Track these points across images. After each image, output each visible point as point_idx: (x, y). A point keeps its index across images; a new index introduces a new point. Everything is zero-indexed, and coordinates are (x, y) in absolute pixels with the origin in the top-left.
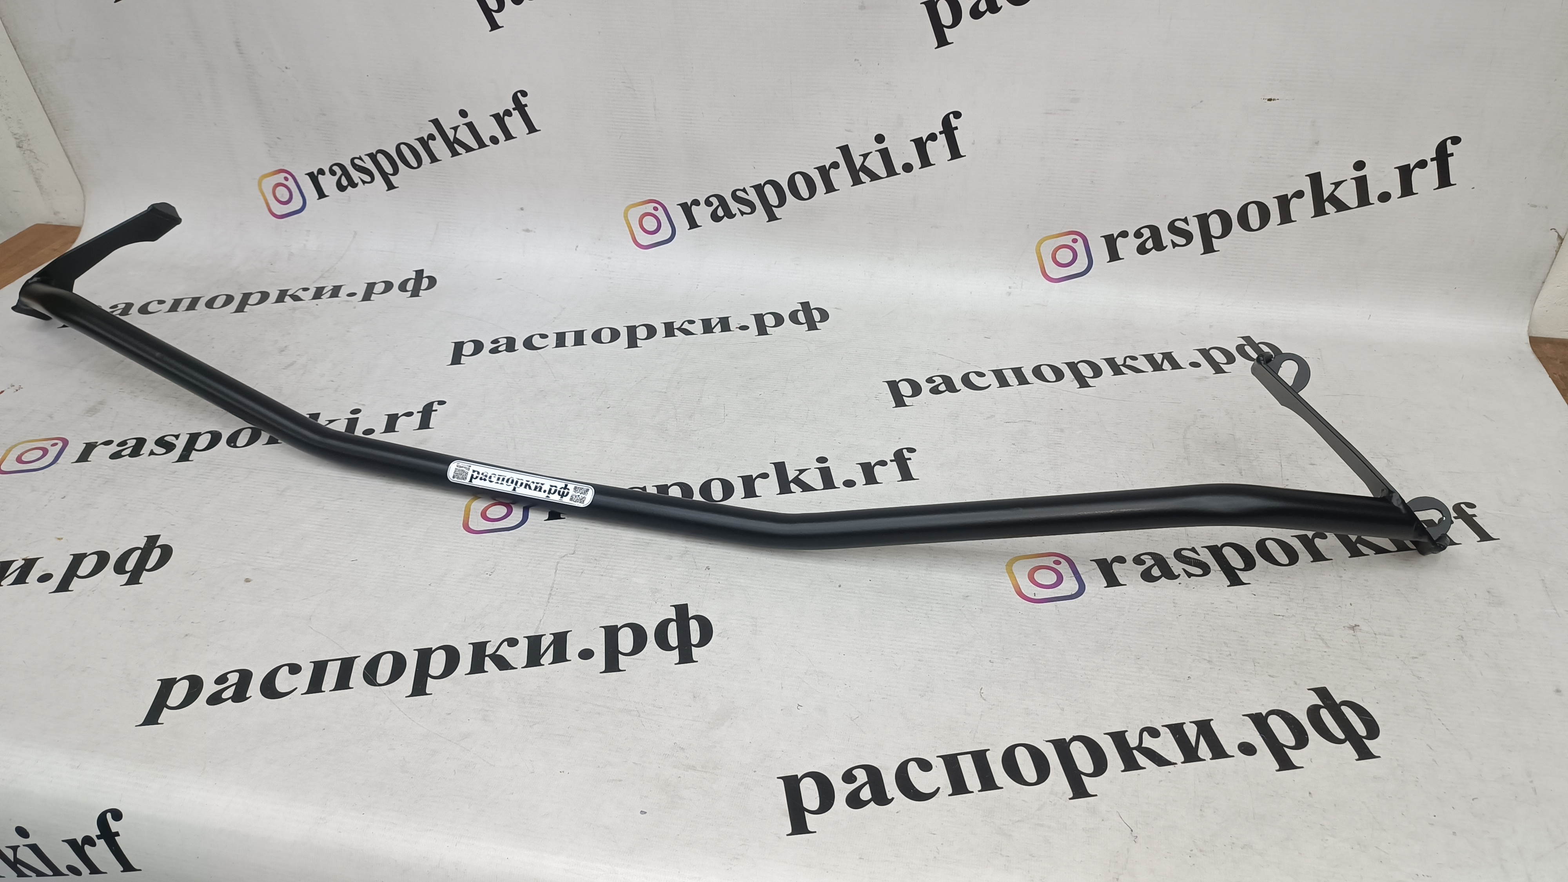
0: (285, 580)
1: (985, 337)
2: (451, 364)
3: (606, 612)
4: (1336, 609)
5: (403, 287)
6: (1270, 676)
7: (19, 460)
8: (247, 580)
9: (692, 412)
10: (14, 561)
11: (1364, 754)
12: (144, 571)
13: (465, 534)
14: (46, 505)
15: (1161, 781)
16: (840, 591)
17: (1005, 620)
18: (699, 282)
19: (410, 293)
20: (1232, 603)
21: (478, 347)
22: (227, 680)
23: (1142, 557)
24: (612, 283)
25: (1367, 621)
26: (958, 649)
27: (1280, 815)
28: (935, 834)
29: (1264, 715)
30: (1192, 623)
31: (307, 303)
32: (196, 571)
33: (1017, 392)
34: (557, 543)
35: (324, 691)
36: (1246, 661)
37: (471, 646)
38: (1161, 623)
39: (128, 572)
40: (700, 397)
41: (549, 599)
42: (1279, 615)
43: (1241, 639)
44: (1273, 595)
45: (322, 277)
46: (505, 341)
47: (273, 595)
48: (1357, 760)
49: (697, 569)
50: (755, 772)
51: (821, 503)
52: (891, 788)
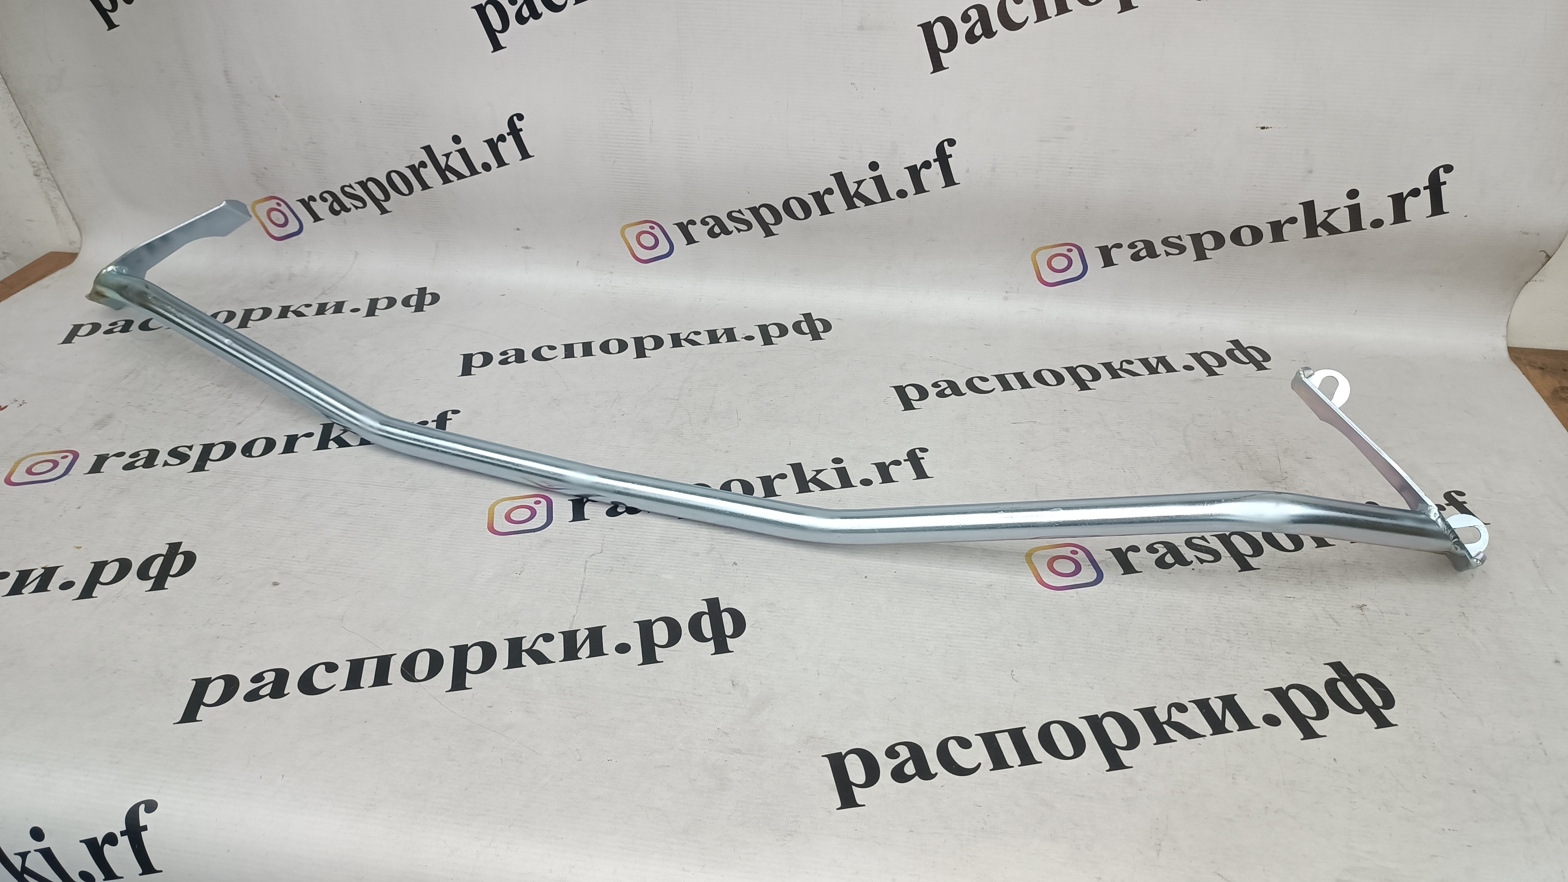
0: (313, 583)
1: (985, 345)
2: (462, 375)
3: (639, 608)
4: (1343, 591)
5: (406, 302)
6: (1287, 653)
7: (29, 471)
8: (275, 584)
9: (705, 417)
10: (33, 570)
11: (1382, 723)
12: (169, 577)
13: (490, 535)
14: (61, 516)
15: (1193, 752)
16: (866, 582)
17: (1030, 606)
18: (701, 296)
19: (414, 308)
20: (1244, 586)
21: (488, 359)
22: (263, 678)
23: (1155, 546)
24: (616, 298)
25: (1373, 601)
26: (986, 633)
27: (1308, 781)
28: (979, 806)
29: (1284, 689)
30: (1208, 606)
31: (311, 318)
32: (222, 576)
33: (1021, 395)
34: (585, 543)
35: (363, 688)
36: (1263, 639)
37: (507, 641)
38: (1178, 607)
39: (152, 578)
40: (713, 404)
41: (580, 596)
42: (1290, 597)
43: (1257, 620)
44: (1282, 579)
45: (323, 293)
46: (514, 352)
47: (302, 597)
48: (1376, 728)
49: (724, 564)
50: (799, 752)
51: (840, 501)
52: (934, 765)
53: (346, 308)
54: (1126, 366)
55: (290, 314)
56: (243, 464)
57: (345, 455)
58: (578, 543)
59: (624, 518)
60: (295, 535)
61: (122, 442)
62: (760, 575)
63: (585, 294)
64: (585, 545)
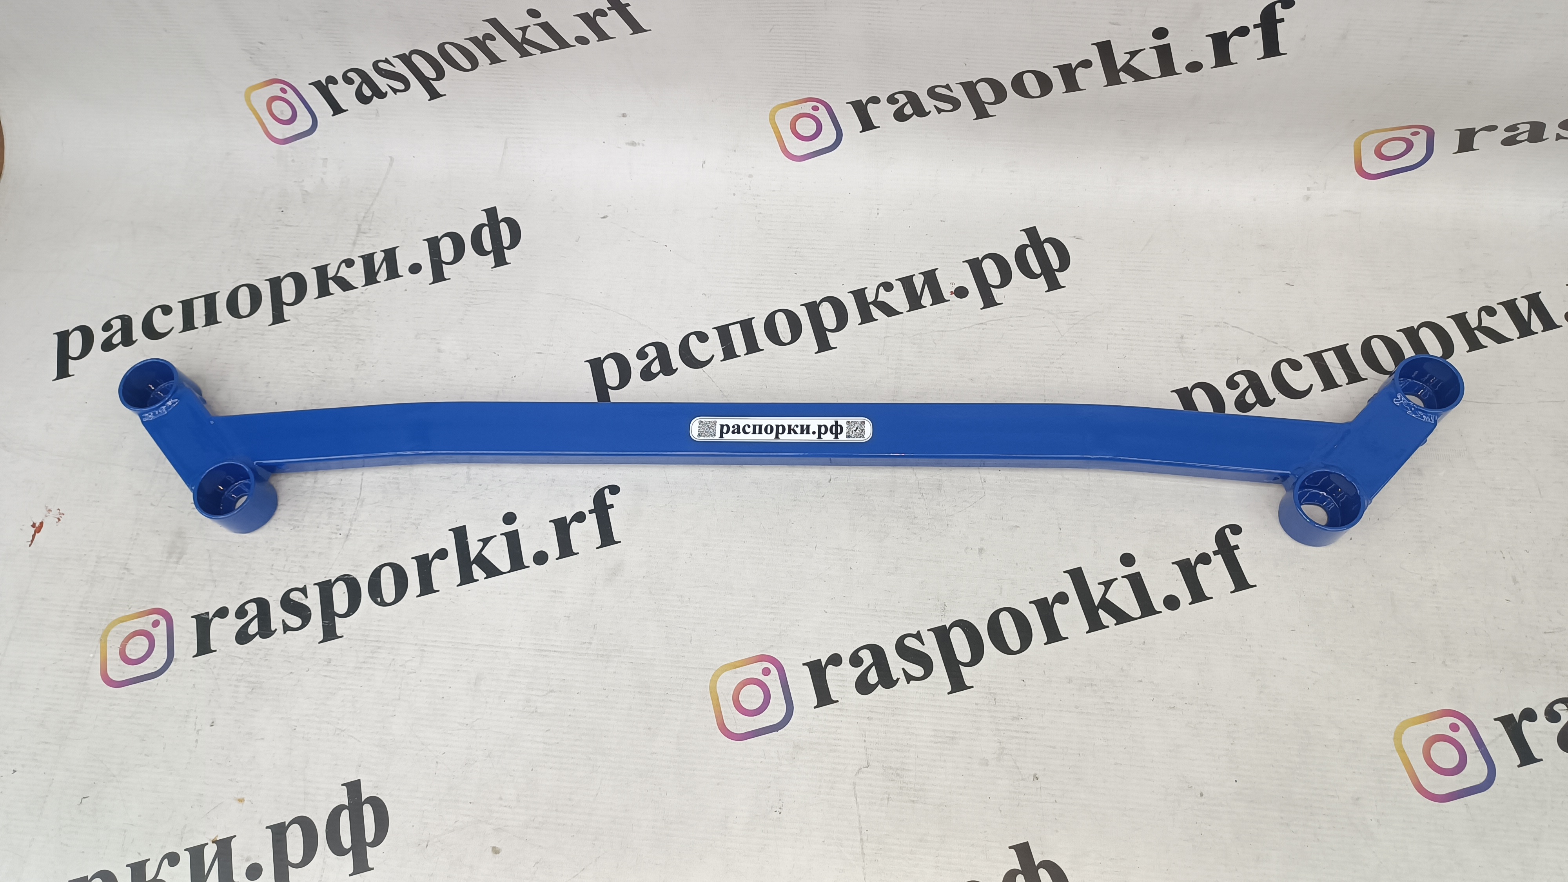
53: (403, 267)
54: (1487, 321)
55: (333, 286)
56: (379, 621)
57: (500, 594)
58: (836, 748)
59: (881, 695)
60: (489, 756)
61: (215, 586)
62: (1071, 798)
63: (716, 209)
64: (845, 751)
